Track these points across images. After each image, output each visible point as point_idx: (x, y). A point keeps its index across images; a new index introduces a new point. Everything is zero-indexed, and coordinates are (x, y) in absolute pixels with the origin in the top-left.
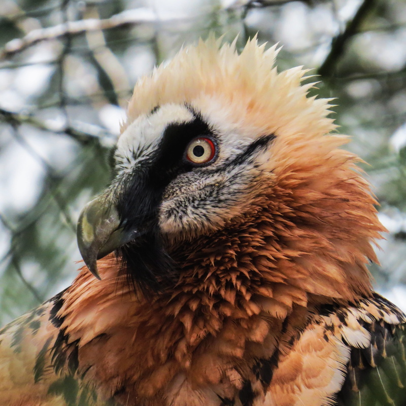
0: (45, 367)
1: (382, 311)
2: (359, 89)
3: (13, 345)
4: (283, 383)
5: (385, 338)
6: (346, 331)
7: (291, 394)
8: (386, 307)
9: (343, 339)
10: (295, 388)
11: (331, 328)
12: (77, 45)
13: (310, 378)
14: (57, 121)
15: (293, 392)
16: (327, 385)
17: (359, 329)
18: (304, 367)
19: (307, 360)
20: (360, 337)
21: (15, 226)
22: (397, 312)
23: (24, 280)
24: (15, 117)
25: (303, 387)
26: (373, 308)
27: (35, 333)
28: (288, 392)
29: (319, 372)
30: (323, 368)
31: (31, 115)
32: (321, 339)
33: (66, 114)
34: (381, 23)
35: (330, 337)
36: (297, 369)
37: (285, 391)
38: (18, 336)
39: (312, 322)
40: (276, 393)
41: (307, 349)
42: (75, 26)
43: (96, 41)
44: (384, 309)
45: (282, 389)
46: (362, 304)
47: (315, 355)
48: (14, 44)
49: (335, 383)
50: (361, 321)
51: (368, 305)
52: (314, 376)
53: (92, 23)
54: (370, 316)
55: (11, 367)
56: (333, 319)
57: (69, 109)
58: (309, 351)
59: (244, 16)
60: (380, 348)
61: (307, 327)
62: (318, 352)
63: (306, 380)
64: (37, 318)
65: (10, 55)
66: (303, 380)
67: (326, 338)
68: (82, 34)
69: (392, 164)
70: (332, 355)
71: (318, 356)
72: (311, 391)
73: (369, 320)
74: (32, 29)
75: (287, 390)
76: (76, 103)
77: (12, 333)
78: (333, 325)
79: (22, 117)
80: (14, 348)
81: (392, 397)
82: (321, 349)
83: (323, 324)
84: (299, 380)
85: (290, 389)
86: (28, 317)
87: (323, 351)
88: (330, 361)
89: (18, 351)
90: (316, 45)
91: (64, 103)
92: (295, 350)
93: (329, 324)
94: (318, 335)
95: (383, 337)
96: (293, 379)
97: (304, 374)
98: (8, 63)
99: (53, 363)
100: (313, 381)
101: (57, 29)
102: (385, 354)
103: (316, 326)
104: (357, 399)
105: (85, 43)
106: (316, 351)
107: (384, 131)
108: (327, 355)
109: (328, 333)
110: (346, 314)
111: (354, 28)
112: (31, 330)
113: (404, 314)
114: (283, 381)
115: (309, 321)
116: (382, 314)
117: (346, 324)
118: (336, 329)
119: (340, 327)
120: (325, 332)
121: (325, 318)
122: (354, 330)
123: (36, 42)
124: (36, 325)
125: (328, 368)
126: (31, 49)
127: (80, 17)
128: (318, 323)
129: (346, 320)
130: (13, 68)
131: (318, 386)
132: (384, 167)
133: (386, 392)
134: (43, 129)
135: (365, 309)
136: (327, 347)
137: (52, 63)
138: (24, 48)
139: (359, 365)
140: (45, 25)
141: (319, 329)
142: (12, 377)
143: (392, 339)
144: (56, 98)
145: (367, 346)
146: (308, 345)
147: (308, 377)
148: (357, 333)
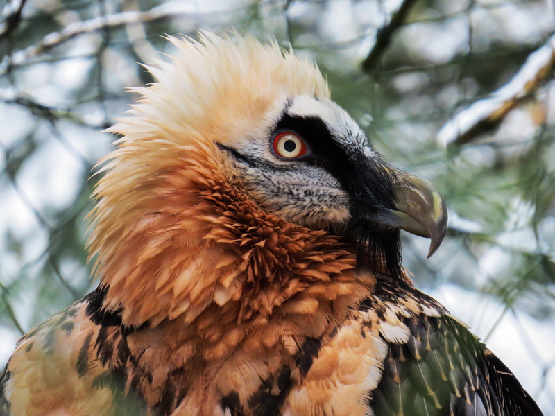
0: (89, 361)
1: (422, 305)
2: (406, 82)
3: (45, 347)
4: (318, 379)
5: (429, 331)
6: (384, 327)
7: (327, 390)
8: (426, 302)
9: (380, 335)
10: (331, 384)
11: (368, 324)
12: (117, 38)
13: (345, 374)
14: (94, 116)
15: (329, 387)
16: (362, 382)
17: (398, 325)
18: (340, 362)
19: (344, 356)
20: (399, 333)
21: (52, 223)
22: (437, 306)
23: (61, 279)
24: (53, 112)
25: (338, 383)
26: (412, 303)
27: (68, 335)
28: (323, 388)
29: (355, 369)
30: (358, 364)
31: (69, 110)
32: (358, 335)
33: (104, 109)
34: (429, 14)
35: (368, 334)
36: (333, 365)
37: (320, 387)
38: (51, 338)
39: (350, 317)
40: (311, 388)
41: (343, 345)
42: (113, 19)
43: (136, 33)
44: (423, 303)
45: (317, 384)
46: (401, 300)
47: (352, 351)
48: (51, 38)
49: (371, 380)
50: (399, 316)
51: (406, 301)
52: (351, 373)
53: (131, 16)
54: (409, 311)
55: (44, 369)
56: (371, 314)
57: (108, 103)
58: (345, 347)
59: (286, 8)
60: (423, 341)
61: (344, 323)
62: (354, 349)
63: (341, 376)
64: (69, 319)
65: (47, 49)
66: (338, 376)
67: (363, 334)
68: (121, 27)
69: (439, 159)
70: (369, 352)
71: (354, 352)
72: (347, 387)
73: (408, 315)
74: (71, 23)
75: (322, 386)
76: (115, 97)
77: (44, 334)
78: (370, 321)
79: (60, 112)
80: (46, 350)
81: (434, 390)
82: (357, 345)
83: (361, 320)
84: (334, 376)
85: (325, 384)
86: (60, 318)
87: (360, 347)
88: (367, 358)
89: (51, 353)
90: (362, 38)
91: (103, 97)
92: (331, 346)
93: (367, 320)
94: (355, 332)
95: (426, 330)
96: (328, 375)
97: (339, 369)
98: (46, 57)
99: (99, 357)
100: (348, 377)
101: (97, 22)
102: (429, 347)
103: (354, 322)
104: (397, 390)
105: (126, 36)
106: (352, 347)
107: (431, 125)
108: (364, 351)
109: (366, 329)
110: (385, 311)
111: (399, 20)
112: (64, 331)
113: (444, 308)
114: (318, 377)
115: (347, 317)
116: (421, 309)
117: (384, 320)
118: (374, 325)
119: (378, 323)
120: (362, 328)
121: (363, 313)
122: (392, 325)
123: (74, 36)
124: (69, 327)
125: (363, 364)
126: (70, 42)
127: (120, 9)
128: (356, 318)
129: (385, 315)
130: (53, 61)
131: (355, 382)
132: (431, 162)
133: (427, 384)
134: (82, 124)
135: (403, 305)
136: (364, 343)
137: (91, 57)
138: (62, 41)
139: (400, 357)
140: (84, 18)
141: (356, 325)
142: (45, 379)
143: (435, 334)
144: (94, 92)
145: (405, 341)
146: (345, 341)
147: (343, 373)
148: (397, 328)
